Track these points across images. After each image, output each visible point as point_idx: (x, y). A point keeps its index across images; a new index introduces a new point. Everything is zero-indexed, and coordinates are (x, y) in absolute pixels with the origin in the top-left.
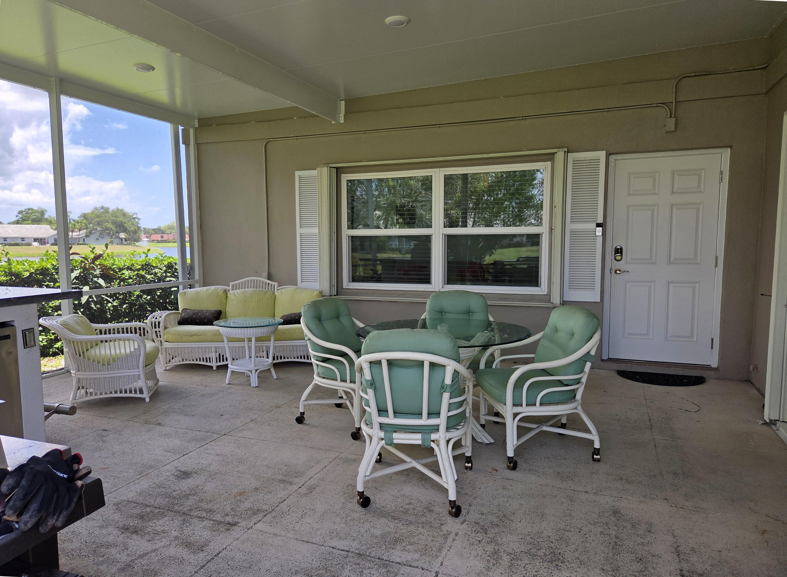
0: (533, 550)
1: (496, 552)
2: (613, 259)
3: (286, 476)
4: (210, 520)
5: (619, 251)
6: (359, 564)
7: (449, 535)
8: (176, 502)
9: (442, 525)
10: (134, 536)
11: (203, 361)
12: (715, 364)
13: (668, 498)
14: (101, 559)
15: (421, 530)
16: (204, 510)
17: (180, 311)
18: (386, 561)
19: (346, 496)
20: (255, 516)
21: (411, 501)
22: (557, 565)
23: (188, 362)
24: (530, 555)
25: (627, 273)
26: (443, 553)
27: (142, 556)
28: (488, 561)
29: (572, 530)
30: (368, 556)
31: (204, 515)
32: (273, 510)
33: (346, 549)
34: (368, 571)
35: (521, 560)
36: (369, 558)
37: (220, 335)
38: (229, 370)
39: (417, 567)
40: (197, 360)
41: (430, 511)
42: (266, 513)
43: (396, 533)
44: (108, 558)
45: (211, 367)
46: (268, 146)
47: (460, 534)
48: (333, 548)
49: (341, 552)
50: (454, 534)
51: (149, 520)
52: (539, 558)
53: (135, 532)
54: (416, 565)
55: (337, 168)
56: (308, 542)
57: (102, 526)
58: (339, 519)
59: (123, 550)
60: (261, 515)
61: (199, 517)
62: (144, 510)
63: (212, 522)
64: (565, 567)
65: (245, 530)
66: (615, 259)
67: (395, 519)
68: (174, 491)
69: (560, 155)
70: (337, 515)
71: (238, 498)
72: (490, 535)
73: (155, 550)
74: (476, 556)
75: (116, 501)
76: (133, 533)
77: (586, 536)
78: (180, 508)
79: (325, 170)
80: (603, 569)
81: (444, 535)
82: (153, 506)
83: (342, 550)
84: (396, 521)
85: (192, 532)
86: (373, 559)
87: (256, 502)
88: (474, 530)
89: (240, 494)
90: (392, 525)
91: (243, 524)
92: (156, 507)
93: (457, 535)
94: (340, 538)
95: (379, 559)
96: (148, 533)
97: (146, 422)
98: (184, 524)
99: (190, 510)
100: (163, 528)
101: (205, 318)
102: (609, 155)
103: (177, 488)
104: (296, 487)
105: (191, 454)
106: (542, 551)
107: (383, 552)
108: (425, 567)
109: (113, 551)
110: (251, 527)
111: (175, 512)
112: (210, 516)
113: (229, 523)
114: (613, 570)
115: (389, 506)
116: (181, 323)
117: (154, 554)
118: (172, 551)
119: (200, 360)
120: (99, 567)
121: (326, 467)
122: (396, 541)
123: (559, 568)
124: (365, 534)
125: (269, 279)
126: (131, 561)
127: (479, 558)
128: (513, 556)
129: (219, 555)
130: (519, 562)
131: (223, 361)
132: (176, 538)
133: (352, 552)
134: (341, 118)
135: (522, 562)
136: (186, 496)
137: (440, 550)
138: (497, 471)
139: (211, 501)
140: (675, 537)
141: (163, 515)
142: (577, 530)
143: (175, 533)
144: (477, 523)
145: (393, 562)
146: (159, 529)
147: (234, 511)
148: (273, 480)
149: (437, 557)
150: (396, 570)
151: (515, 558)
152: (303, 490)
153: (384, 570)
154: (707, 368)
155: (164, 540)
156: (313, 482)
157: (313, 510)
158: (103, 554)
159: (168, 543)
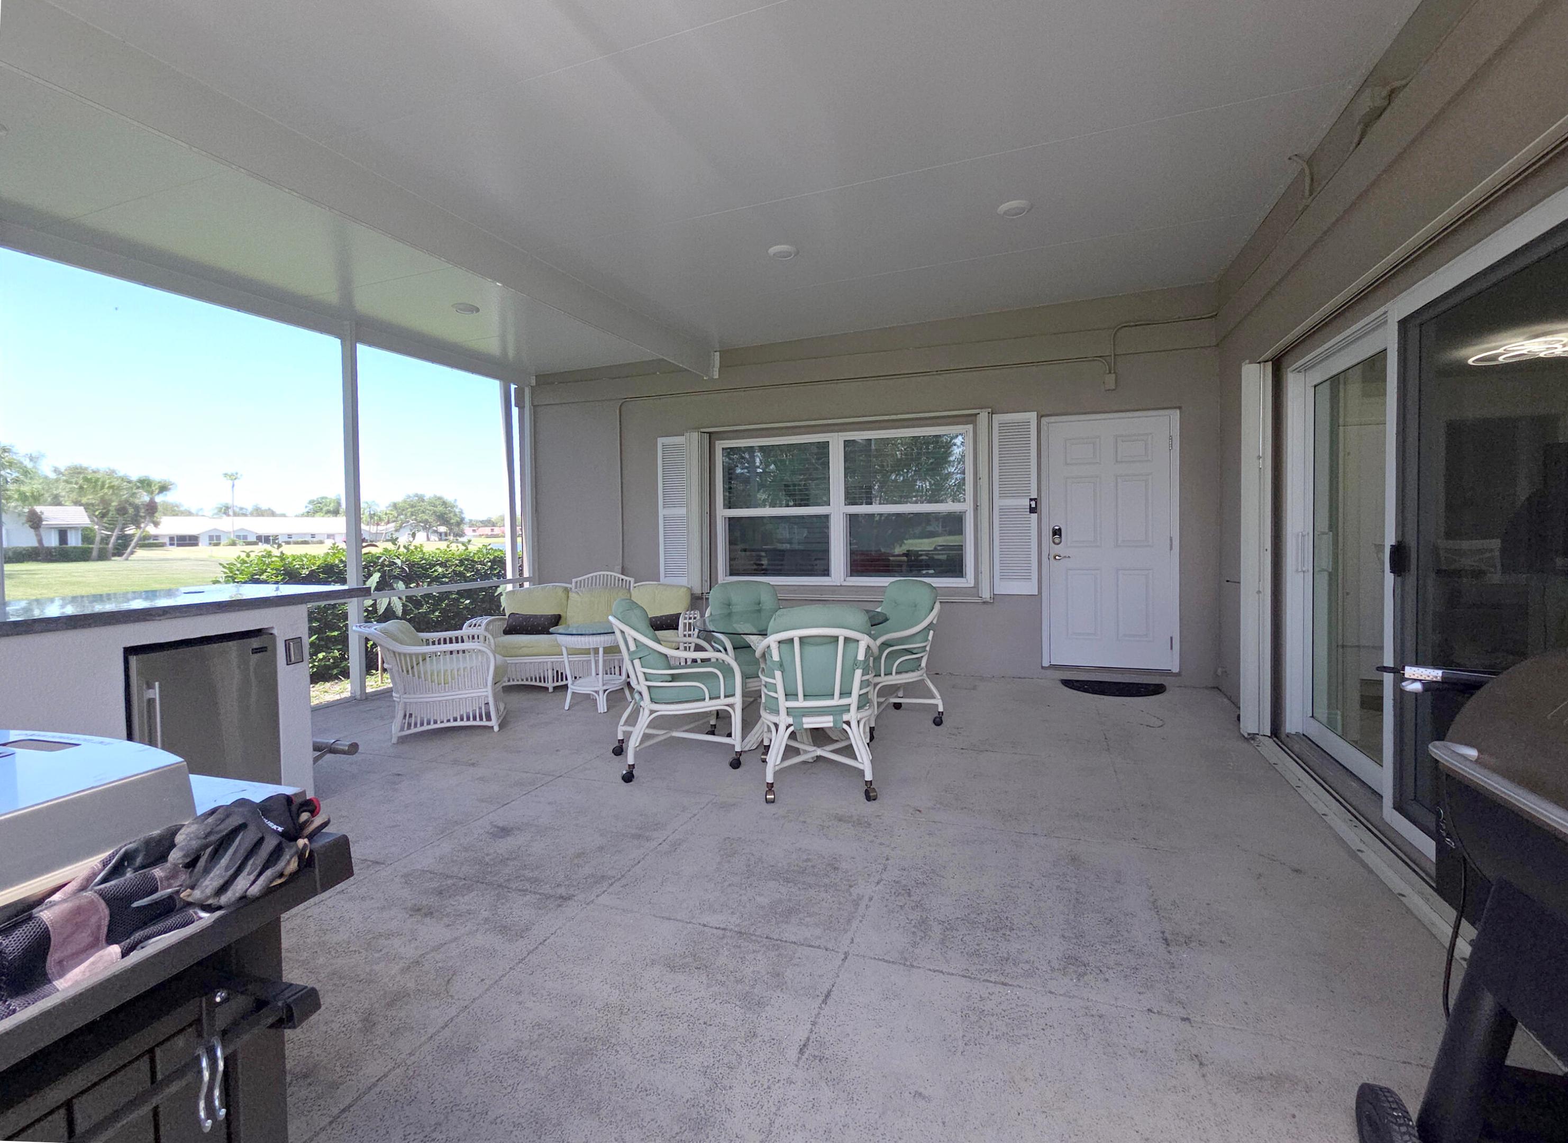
0: (973, 916)
1: (924, 921)
2: (1051, 542)
3: (641, 829)
4: (535, 893)
5: (1057, 532)
6: (740, 947)
7: (860, 899)
8: (489, 870)
9: (851, 886)
10: (427, 920)
11: (536, 681)
12: (1176, 670)
13: (1137, 838)
14: (377, 955)
15: (823, 895)
16: (528, 880)
17: (507, 617)
18: (777, 940)
19: (722, 852)
20: (598, 886)
21: (810, 857)
22: (1004, 934)
23: (516, 683)
24: (968, 923)
25: (1067, 559)
26: (855, 924)
27: (436, 949)
28: (914, 933)
29: (1020, 885)
30: (752, 935)
31: (528, 886)
32: (623, 876)
33: (722, 926)
34: (752, 956)
35: (957, 930)
36: (754, 938)
37: (559, 646)
38: (569, 690)
39: (819, 947)
40: (527, 680)
41: (835, 869)
42: (613, 880)
43: (789, 900)
44: (388, 953)
45: (547, 689)
46: (624, 408)
47: (875, 898)
48: (705, 925)
49: (715, 931)
50: (866, 898)
51: (450, 897)
52: (980, 926)
53: (430, 914)
54: (817, 944)
55: (710, 433)
56: (670, 919)
57: (383, 908)
58: (713, 885)
59: (410, 941)
60: (605, 884)
61: (520, 890)
62: (444, 883)
63: (538, 896)
64: (1015, 936)
65: (584, 906)
66: (1054, 542)
67: (788, 882)
68: (488, 855)
69: (983, 416)
70: (711, 879)
71: (576, 861)
72: (915, 898)
73: (456, 939)
74: (898, 928)
75: (405, 870)
76: (426, 915)
77: (1039, 893)
78: (495, 879)
79: (695, 436)
80: (1063, 936)
81: (855, 900)
82: (457, 877)
83: (716, 928)
84: (789, 885)
85: (510, 911)
86: (759, 939)
87: (601, 867)
88: (893, 891)
89: (579, 856)
90: (784, 890)
91: (581, 897)
92: (461, 878)
93: (871, 899)
94: (715, 911)
95: (767, 938)
96: (448, 915)
97: (455, 762)
98: (498, 900)
99: (508, 880)
100: (468, 908)
101: (539, 625)
102: (1040, 417)
103: (492, 851)
104: (655, 843)
105: (513, 803)
106: (985, 916)
107: (773, 928)
108: (830, 946)
109: (396, 942)
110: (592, 901)
111: (486, 883)
112: (535, 888)
113: (561, 897)
114: (1076, 937)
115: (780, 865)
116: (507, 632)
117: (454, 945)
118: (480, 940)
119: (532, 680)
120: (375, 967)
121: (695, 815)
122: (790, 912)
123: (1007, 937)
124: (748, 905)
125: (622, 574)
126: (420, 956)
127: (901, 930)
128: (946, 925)
129: (546, 943)
130: (955, 933)
131: (562, 680)
132: (486, 920)
133: (731, 930)
134: (715, 373)
135: (959, 933)
136: (504, 861)
137: (849, 921)
138: (920, 811)
139: (537, 867)
140: (1150, 888)
141: (469, 889)
142: (1028, 885)
143: (485, 914)
144: (897, 882)
145: (786, 941)
146: (463, 908)
147: (570, 879)
148: (623, 835)
149: (846, 931)
150: (791, 953)
151: (948, 927)
152: (665, 846)
153: (773, 954)
154: (1167, 673)
155: (469, 924)
156: (678, 837)
157: (677, 874)
158: (380, 948)
159: (475, 928)
